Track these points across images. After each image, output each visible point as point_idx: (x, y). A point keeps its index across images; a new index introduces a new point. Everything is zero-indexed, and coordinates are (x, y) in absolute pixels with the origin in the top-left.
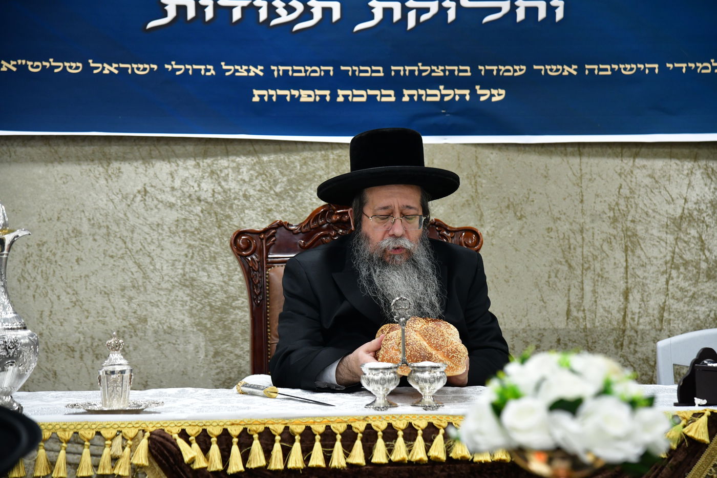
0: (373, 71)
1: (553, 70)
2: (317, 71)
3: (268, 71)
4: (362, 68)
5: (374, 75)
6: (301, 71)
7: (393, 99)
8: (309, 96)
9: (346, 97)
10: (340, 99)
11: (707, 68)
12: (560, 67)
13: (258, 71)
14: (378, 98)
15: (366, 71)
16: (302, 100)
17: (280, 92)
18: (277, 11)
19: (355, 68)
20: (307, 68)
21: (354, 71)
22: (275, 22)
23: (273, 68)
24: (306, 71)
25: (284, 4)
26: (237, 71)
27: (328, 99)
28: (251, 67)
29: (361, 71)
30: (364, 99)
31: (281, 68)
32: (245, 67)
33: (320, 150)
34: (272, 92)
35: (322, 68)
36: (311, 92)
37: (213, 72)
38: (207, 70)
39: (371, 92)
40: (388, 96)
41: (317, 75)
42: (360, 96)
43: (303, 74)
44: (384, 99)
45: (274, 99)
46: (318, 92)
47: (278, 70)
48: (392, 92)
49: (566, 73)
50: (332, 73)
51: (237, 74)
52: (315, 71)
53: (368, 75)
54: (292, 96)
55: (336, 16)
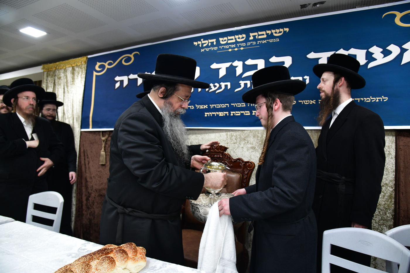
0: (242, 105)
1: (306, 102)
2: (224, 106)
3: (209, 107)
4: (238, 104)
5: (242, 106)
6: (219, 106)
7: (249, 114)
8: (222, 114)
9: (233, 114)
10: (232, 115)
11: (369, 100)
12: (309, 101)
13: (206, 107)
14: (244, 114)
15: (240, 105)
16: (220, 115)
17: (213, 113)
18: (211, 87)
19: (236, 104)
20: (221, 105)
21: (235, 105)
22: (210, 91)
23: (210, 105)
24: (220, 106)
25: (213, 85)
26: (200, 107)
27: (228, 115)
28: (204, 106)
29: (238, 105)
30: (239, 115)
31: (213, 105)
32: (202, 106)
33: (225, 132)
34: (210, 113)
35: (225, 105)
36: (222, 113)
37: (193, 108)
38: (192, 107)
39: (242, 112)
40: (248, 113)
41: (224, 107)
42: (238, 114)
43: (219, 107)
44: (246, 114)
45: (211, 115)
46: (225, 113)
47: (212, 106)
48: (249, 112)
49: (311, 103)
50: (228, 106)
51: (200, 108)
52: (223, 106)
53: (240, 106)
54: (217, 114)
55: (229, 87)
